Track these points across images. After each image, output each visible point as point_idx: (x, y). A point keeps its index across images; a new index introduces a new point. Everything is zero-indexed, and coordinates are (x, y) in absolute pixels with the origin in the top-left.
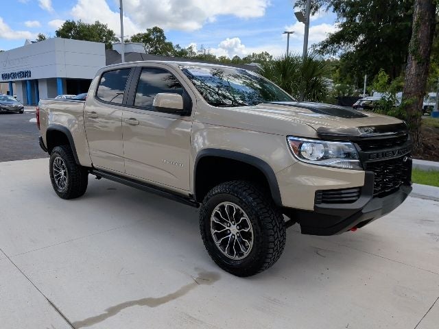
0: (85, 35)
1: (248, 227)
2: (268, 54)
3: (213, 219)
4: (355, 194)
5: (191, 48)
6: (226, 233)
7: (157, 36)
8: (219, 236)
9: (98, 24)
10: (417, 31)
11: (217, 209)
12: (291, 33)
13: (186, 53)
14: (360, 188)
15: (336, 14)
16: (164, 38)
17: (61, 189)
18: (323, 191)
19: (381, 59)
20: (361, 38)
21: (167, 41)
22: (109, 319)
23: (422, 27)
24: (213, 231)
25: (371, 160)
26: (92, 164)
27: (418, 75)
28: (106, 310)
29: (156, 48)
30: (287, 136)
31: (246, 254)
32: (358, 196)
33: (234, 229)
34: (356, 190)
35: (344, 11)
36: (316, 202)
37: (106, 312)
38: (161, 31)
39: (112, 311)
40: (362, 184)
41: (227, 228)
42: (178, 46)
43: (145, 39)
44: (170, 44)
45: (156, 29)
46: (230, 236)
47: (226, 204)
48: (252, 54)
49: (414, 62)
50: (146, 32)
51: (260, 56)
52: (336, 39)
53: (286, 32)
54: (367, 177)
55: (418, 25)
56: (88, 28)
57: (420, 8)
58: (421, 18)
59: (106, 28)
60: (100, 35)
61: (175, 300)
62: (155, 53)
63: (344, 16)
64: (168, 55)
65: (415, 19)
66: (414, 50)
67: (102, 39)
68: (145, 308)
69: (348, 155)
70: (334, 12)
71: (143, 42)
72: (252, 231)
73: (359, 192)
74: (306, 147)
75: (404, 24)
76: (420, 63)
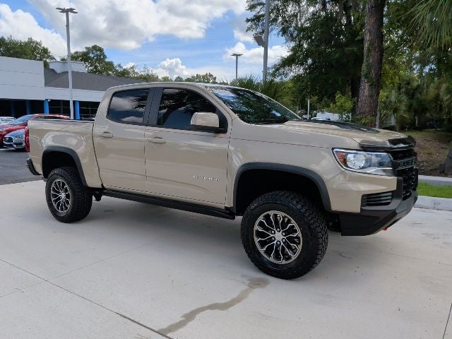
0: (17, 52)
1: (296, 232)
2: (211, 76)
3: (257, 227)
4: (390, 197)
5: (132, 68)
6: (271, 240)
7: (97, 55)
8: (262, 244)
9: (31, 41)
10: (368, 56)
11: (261, 218)
12: (240, 55)
13: (128, 73)
14: (392, 192)
15: (284, 38)
16: (105, 57)
17: (63, 213)
18: (368, 195)
19: (330, 82)
20: (310, 61)
21: (107, 60)
22: (190, 324)
23: (372, 53)
24: (257, 240)
25: (400, 168)
26: (102, 185)
27: (371, 96)
28: (181, 317)
29: (96, 67)
30: (333, 149)
31: (294, 257)
32: (391, 199)
33: (279, 236)
34: (390, 194)
35: (292, 35)
36: (362, 205)
37: (183, 319)
38: (101, 50)
39: (190, 317)
40: (394, 188)
41: (271, 235)
42: (119, 66)
43: (84, 57)
44: (111, 64)
45: (95, 47)
46: (275, 242)
47: (271, 213)
48: (195, 75)
49: (367, 85)
50: (85, 50)
51: (203, 77)
52: (287, 62)
53: (234, 55)
54: (399, 182)
55: (369, 50)
56: (21, 45)
57: (370, 36)
58: (371, 44)
59: (40, 45)
60: (33, 52)
61: (240, 303)
62: (96, 72)
63: (292, 40)
64: (108, 75)
65: (366, 45)
66: (367, 74)
67: (36, 57)
68: (217, 312)
69: (381, 164)
70: (282, 36)
71: (82, 60)
72: (300, 236)
73: (392, 196)
74: (350, 157)
75: (351, 49)
76: (372, 85)
